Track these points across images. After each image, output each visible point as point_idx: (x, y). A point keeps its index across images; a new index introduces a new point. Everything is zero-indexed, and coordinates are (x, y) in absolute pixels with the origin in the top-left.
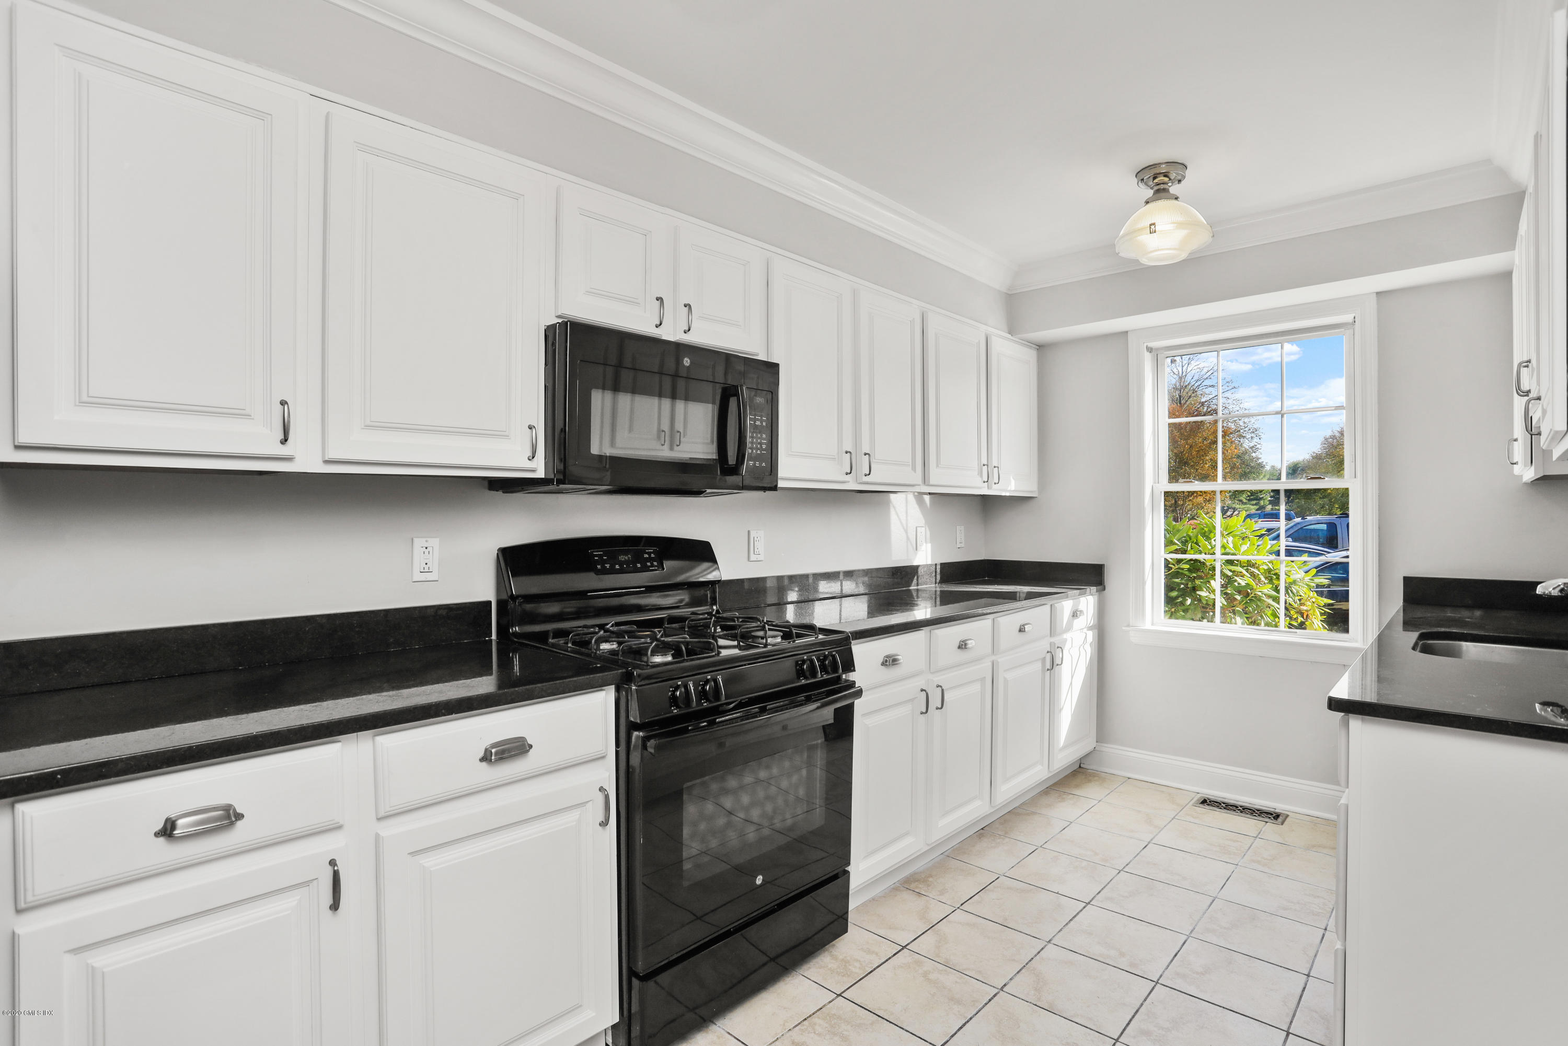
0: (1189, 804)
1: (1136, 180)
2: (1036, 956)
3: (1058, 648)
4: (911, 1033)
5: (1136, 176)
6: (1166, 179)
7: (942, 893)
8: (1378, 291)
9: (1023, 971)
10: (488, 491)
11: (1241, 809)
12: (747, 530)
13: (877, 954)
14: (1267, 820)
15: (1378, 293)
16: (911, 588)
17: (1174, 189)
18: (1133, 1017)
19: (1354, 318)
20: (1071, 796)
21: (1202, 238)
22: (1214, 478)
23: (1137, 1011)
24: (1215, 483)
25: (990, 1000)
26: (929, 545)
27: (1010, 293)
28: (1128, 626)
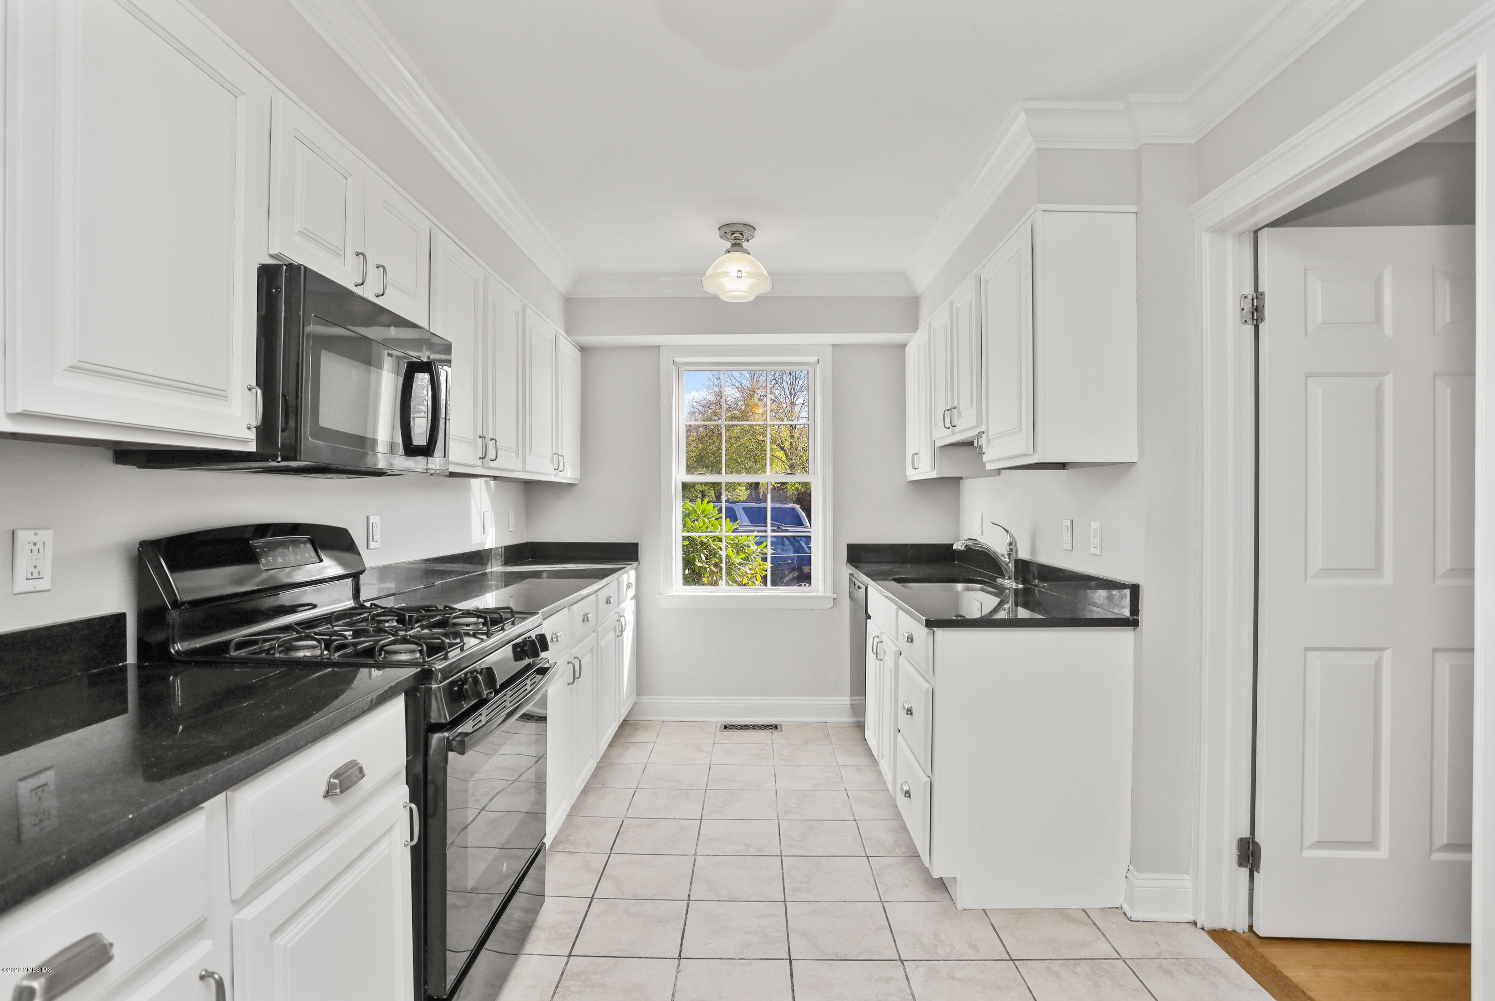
0: (717, 733)
1: (718, 233)
2: (694, 868)
3: (621, 616)
4: (650, 958)
5: (719, 228)
6: (741, 236)
7: (588, 845)
8: (834, 343)
9: (693, 881)
10: (114, 465)
11: (751, 727)
12: (366, 516)
13: (574, 911)
14: (772, 731)
15: (833, 345)
16: (487, 571)
17: (745, 245)
18: (784, 883)
19: (818, 360)
20: (631, 744)
21: (764, 287)
22: (719, 473)
23: (783, 879)
24: (720, 475)
25: (687, 911)
26: (494, 528)
27: (567, 297)
28: (660, 594)
